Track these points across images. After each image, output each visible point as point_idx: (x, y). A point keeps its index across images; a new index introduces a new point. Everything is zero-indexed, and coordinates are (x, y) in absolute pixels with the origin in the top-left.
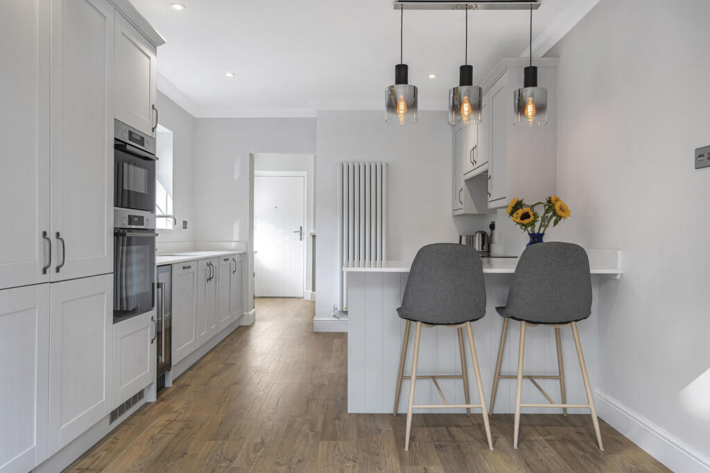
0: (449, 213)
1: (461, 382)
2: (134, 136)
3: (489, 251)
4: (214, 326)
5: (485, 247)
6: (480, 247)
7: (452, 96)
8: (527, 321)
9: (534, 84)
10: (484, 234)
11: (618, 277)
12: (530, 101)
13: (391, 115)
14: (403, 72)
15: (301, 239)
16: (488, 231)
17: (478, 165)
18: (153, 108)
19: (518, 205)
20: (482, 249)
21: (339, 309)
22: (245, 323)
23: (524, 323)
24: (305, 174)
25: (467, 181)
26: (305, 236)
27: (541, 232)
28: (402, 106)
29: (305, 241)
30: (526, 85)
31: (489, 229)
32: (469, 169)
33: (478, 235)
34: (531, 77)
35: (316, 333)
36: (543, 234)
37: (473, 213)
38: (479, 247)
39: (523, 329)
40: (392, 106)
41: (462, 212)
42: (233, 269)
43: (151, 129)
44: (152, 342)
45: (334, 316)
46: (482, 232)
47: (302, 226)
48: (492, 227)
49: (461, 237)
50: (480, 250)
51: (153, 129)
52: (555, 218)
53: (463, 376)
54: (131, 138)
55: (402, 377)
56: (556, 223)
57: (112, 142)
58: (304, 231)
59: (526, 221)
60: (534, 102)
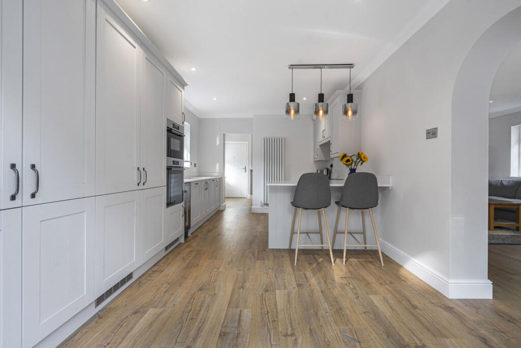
0: (312, 160)
1: (319, 235)
3: (330, 177)
5: (328, 175)
6: (326, 175)
7: (314, 107)
8: (349, 208)
9: (352, 102)
10: (328, 170)
11: (390, 188)
12: (350, 109)
13: (288, 116)
14: (293, 97)
15: (245, 172)
17: (325, 138)
18: (183, 114)
19: (345, 156)
21: (263, 203)
22: (221, 209)
24: (247, 143)
25: (320, 146)
26: (247, 170)
28: (292, 112)
29: (247, 172)
30: (348, 102)
31: (330, 167)
32: (321, 140)
33: (325, 169)
34: (350, 98)
35: (253, 213)
36: (356, 169)
37: (323, 160)
39: (347, 211)
40: (288, 112)
41: (318, 159)
42: (216, 185)
43: (182, 123)
45: (261, 206)
46: (327, 168)
47: (246, 166)
48: (332, 166)
49: (317, 170)
52: (361, 162)
53: (320, 232)
54: (174, 127)
55: (293, 232)
56: (362, 164)
57: (166, 128)
58: (247, 168)
59: (348, 163)
60: (352, 110)
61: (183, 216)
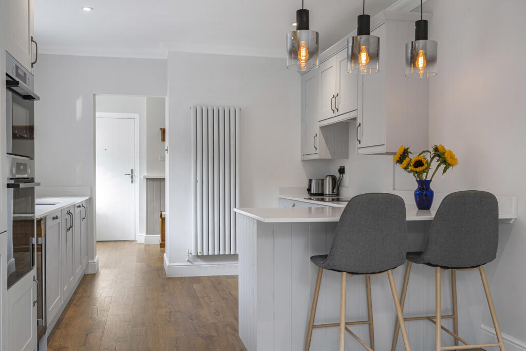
2: (20, 72)
3: (338, 194)
4: (72, 278)
5: (335, 191)
6: (331, 190)
7: (350, 45)
8: (442, 267)
9: (425, 37)
10: (334, 179)
11: (511, 222)
12: (421, 54)
14: (305, 19)
15: (132, 182)
16: (337, 175)
17: (340, 112)
18: (32, 41)
19: (405, 154)
20: (333, 192)
21: (194, 254)
22: (90, 272)
23: (438, 268)
24: (137, 116)
25: (322, 128)
26: (137, 179)
27: (428, 179)
28: (303, 53)
29: (137, 183)
30: (418, 38)
31: (339, 173)
33: (328, 178)
34: (422, 30)
35: (169, 278)
36: (430, 181)
37: (327, 158)
38: (329, 191)
39: (438, 274)
40: (294, 52)
41: (317, 157)
42: (83, 217)
43: (31, 65)
44: (34, 305)
45: (188, 261)
46: (332, 176)
47: (134, 169)
49: (310, 181)
50: (331, 193)
51: (32, 64)
52: (443, 166)
53: (369, 322)
54: (18, 75)
55: (311, 326)
56: (445, 171)
57: (5, 78)
58: (137, 173)
59: (420, 169)
60: (425, 55)
61: (34, 303)
